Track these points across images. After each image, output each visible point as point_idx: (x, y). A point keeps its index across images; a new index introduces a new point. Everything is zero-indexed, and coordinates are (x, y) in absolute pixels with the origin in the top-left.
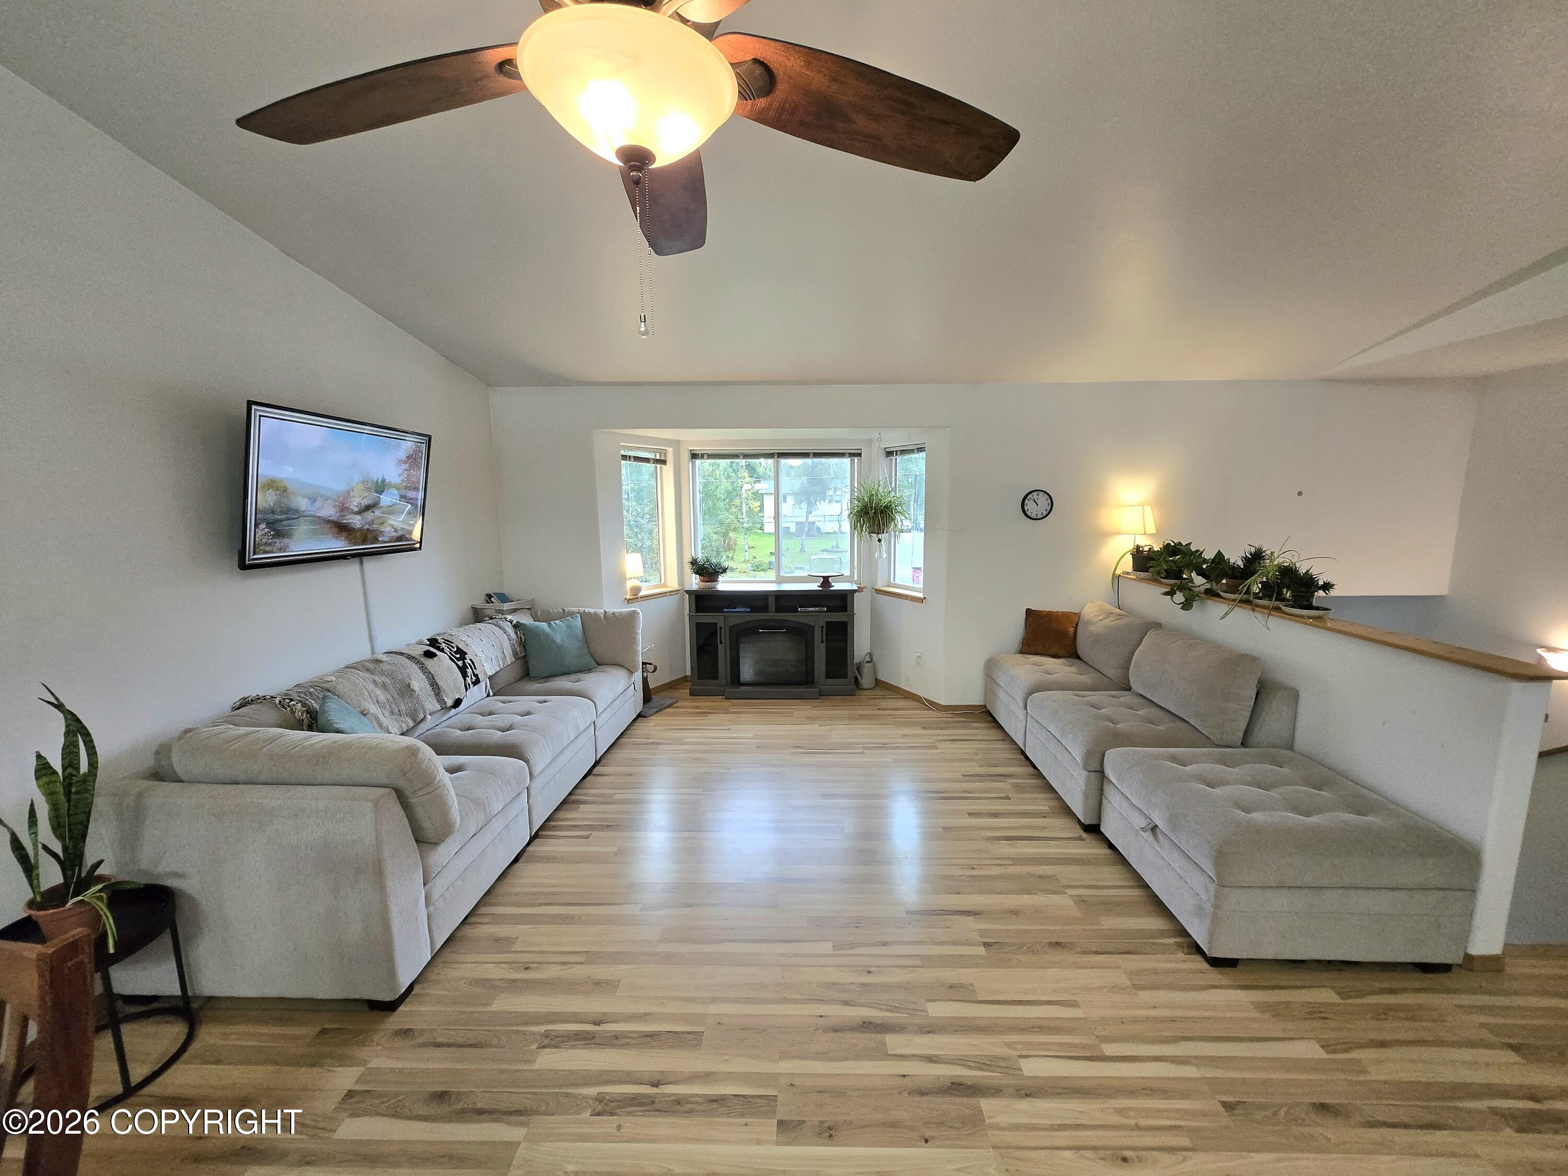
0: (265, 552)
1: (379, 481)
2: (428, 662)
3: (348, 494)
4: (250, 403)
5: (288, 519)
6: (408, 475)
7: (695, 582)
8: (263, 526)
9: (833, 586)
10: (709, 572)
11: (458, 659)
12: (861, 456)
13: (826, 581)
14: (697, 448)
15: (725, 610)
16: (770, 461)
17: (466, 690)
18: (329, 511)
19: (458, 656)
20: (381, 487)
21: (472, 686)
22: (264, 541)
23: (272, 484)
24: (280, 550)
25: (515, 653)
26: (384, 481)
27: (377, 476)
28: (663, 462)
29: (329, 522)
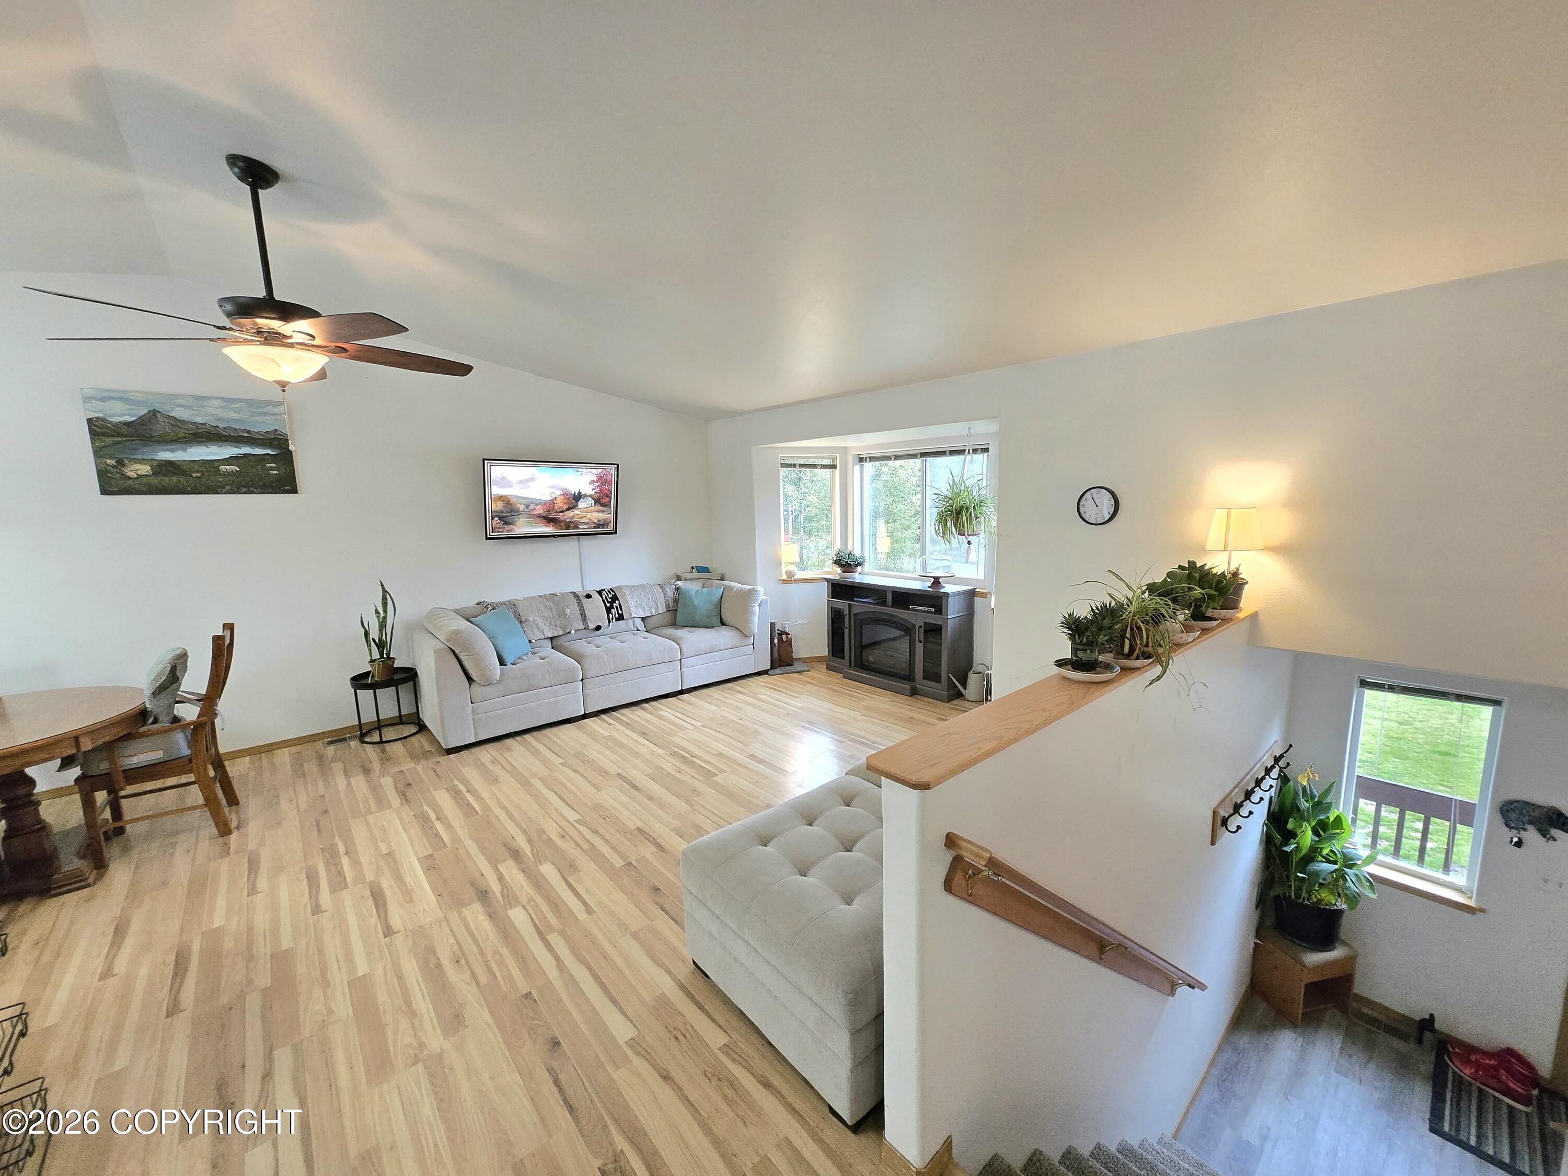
0: (499, 532)
1: (576, 493)
2: (585, 601)
3: (553, 502)
4: (484, 460)
5: (512, 516)
6: (600, 489)
7: (836, 573)
8: (496, 519)
9: (944, 587)
10: (847, 564)
11: (608, 602)
12: (989, 451)
13: (936, 582)
14: (864, 453)
15: (855, 599)
16: (918, 462)
17: (609, 622)
18: (540, 510)
19: (610, 600)
20: (578, 497)
21: (614, 620)
22: (498, 526)
23: (500, 498)
24: (508, 531)
25: (668, 606)
26: (580, 493)
27: (574, 489)
28: (833, 467)
29: (539, 516)
